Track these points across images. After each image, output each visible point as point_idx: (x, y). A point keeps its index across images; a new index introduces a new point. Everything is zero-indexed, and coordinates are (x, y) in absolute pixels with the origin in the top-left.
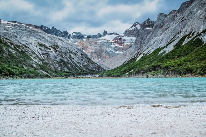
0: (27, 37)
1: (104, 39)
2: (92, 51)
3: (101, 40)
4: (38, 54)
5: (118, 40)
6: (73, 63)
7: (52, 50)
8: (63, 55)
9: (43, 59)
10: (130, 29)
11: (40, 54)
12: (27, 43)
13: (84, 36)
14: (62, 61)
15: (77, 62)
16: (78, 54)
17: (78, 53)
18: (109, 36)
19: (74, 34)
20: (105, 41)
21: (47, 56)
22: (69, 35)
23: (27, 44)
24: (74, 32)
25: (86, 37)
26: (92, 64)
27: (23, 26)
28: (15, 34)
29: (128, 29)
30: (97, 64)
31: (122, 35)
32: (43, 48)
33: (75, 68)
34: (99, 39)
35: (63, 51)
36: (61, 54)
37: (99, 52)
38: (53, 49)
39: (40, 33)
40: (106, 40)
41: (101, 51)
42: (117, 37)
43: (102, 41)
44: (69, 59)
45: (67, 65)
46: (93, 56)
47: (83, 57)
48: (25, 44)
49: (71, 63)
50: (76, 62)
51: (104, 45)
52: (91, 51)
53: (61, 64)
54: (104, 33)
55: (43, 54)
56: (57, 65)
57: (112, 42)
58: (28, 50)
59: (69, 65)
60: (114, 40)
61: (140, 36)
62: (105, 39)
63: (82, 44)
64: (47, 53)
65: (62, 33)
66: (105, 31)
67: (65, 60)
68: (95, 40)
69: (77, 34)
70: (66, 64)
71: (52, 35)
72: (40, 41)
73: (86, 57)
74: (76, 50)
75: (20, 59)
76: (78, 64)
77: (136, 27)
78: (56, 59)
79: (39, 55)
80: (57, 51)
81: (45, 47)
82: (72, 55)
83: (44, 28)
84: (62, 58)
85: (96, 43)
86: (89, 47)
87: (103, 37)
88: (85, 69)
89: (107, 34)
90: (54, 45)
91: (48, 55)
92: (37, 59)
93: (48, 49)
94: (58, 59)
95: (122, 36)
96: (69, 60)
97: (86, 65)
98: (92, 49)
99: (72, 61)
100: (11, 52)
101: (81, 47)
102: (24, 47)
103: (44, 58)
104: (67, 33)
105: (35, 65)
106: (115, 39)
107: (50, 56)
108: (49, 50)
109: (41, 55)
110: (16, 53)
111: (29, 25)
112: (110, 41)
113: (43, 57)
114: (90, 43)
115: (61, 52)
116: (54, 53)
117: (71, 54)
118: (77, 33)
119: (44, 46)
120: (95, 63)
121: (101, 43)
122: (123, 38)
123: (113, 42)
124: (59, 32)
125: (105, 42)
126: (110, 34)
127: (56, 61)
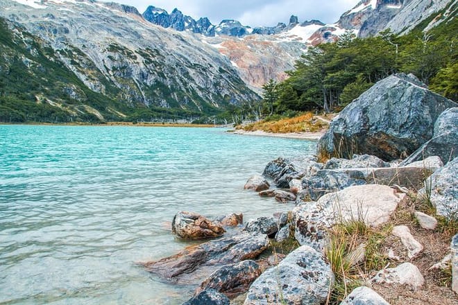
0: (91, 31)
1: (289, 35)
2: (251, 63)
3: (282, 38)
4: (102, 69)
5: (322, 38)
6: (187, 90)
7: (140, 59)
8: (165, 70)
9: (110, 80)
10: (353, 11)
11: (108, 70)
12: (85, 44)
13: (248, 30)
14: (158, 84)
15: (201, 89)
16: (210, 69)
17: (211, 66)
18: (303, 27)
19: (223, 24)
20: (290, 40)
21: (124, 74)
22: (211, 27)
23: (84, 46)
24: (224, 21)
25: (250, 31)
26: (243, 92)
27: (97, 7)
28: (67, 25)
29: (349, 11)
30: (257, 95)
31: (333, 26)
32: (116, 56)
33: (190, 101)
34: (277, 37)
35: (167, 62)
36: (160, 69)
37: (267, 65)
38: (143, 58)
39: (132, 22)
40: (293, 39)
41: (275, 63)
42: (320, 29)
43: (284, 40)
44: (178, 81)
45: (169, 94)
46: (253, 74)
47: (221, 77)
48: (80, 47)
49: (183, 89)
50: (199, 87)
51: (286, 50)
52: (249, 62)
53: (155, 91)
54: (291, 21)
55: (114, 69)
56: (143, 93)
57: (306, 43)
58: (81, 60)
59: (175, 96)
60: (311, 38)
61: (368, 27)
62: (291, 37)
63: (232, 48)
64: (125, 67)
65: (196, 23)
66: (292, 16)
67: (168, 83)
68: (265, 38)
69: (230, 24)
70: (166, 93)
71: (162, 25)
72: (118, 40)
73: (229, 77)
74: (209, 60)
75: (40, 78)
76: (200, 94)
77: (369, 4)
78: (145, 81)
79: (105, 71)
80: (151, 62)
81: (123, 53)
82: (192, 72)
83: (154, 12)
84: (160, 79)
85: (266, 45)
86: (247, 53)
87: (289, 31)
88: (217, 106)
89: (297, 23)
90: (148, 49)
91: (125, 71)
92: (94, 80)
93: (131, 57)
94: (150, 81)
95: (333, 29)
96: (177, 84)
97: (226, 96)
98: (252, 59)
99: (185, 84)
100: (22, 64)
101: (228, 53)
102: (74, 53)
103: (115, 77)
104: (208, 24)
105: (74, 93)
106: (316, 35)
107: (129, 74)
108: (131, 61)
109: (110, 72)
110: (35, 66)
111: (112, 5)
112: (303, 41)
113: (114, 75)
114: (252, 46)
115: (161, 64)
116: (142, 66)
117: (189, 70)
118: (231, 22)
119: (122, 50)
120: (251, 92)
121: (279, 44)
122: (333, 33)
123: (310, 42)
124: (190, 21)
125: (289, 44)
126: (306, 24)
127: (145, 84)
